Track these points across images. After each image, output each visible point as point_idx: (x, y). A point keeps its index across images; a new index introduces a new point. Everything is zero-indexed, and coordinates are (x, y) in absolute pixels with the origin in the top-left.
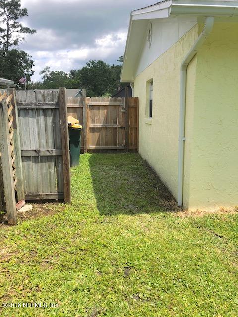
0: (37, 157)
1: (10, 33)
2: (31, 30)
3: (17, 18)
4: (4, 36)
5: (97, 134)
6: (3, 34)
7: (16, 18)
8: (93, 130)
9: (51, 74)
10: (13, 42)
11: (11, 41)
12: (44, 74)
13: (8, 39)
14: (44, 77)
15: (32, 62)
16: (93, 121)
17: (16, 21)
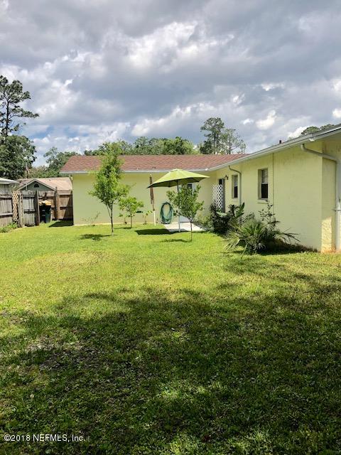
0: (29, 212)
1: (9, 117)
2: (34, 114)
3: (19, 101)
4: (2, 120)
5: (64, 210)
6: (2, 118)
7: (17, 101)
8: (62, 208)
9: (58, 156)
10: (13, 128)
11: (11, 126)
12: (49, 156)
13: (7, 124)
14: (50, 160)
15: (34, 147)
16: (62, 203)
17: (17, 105)
